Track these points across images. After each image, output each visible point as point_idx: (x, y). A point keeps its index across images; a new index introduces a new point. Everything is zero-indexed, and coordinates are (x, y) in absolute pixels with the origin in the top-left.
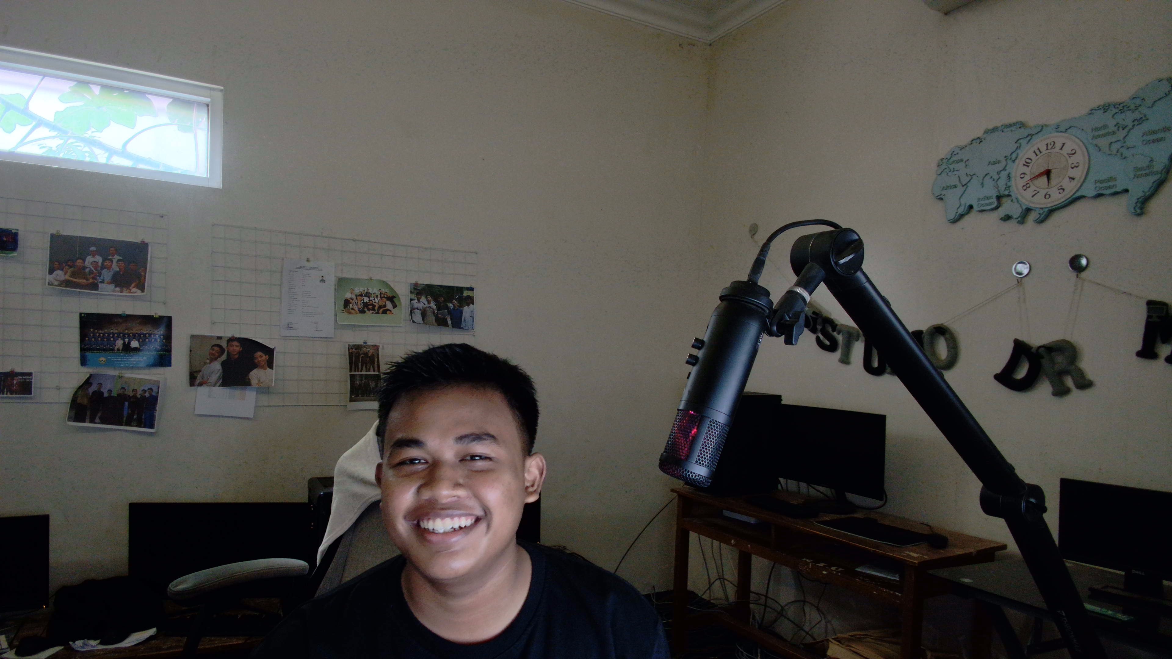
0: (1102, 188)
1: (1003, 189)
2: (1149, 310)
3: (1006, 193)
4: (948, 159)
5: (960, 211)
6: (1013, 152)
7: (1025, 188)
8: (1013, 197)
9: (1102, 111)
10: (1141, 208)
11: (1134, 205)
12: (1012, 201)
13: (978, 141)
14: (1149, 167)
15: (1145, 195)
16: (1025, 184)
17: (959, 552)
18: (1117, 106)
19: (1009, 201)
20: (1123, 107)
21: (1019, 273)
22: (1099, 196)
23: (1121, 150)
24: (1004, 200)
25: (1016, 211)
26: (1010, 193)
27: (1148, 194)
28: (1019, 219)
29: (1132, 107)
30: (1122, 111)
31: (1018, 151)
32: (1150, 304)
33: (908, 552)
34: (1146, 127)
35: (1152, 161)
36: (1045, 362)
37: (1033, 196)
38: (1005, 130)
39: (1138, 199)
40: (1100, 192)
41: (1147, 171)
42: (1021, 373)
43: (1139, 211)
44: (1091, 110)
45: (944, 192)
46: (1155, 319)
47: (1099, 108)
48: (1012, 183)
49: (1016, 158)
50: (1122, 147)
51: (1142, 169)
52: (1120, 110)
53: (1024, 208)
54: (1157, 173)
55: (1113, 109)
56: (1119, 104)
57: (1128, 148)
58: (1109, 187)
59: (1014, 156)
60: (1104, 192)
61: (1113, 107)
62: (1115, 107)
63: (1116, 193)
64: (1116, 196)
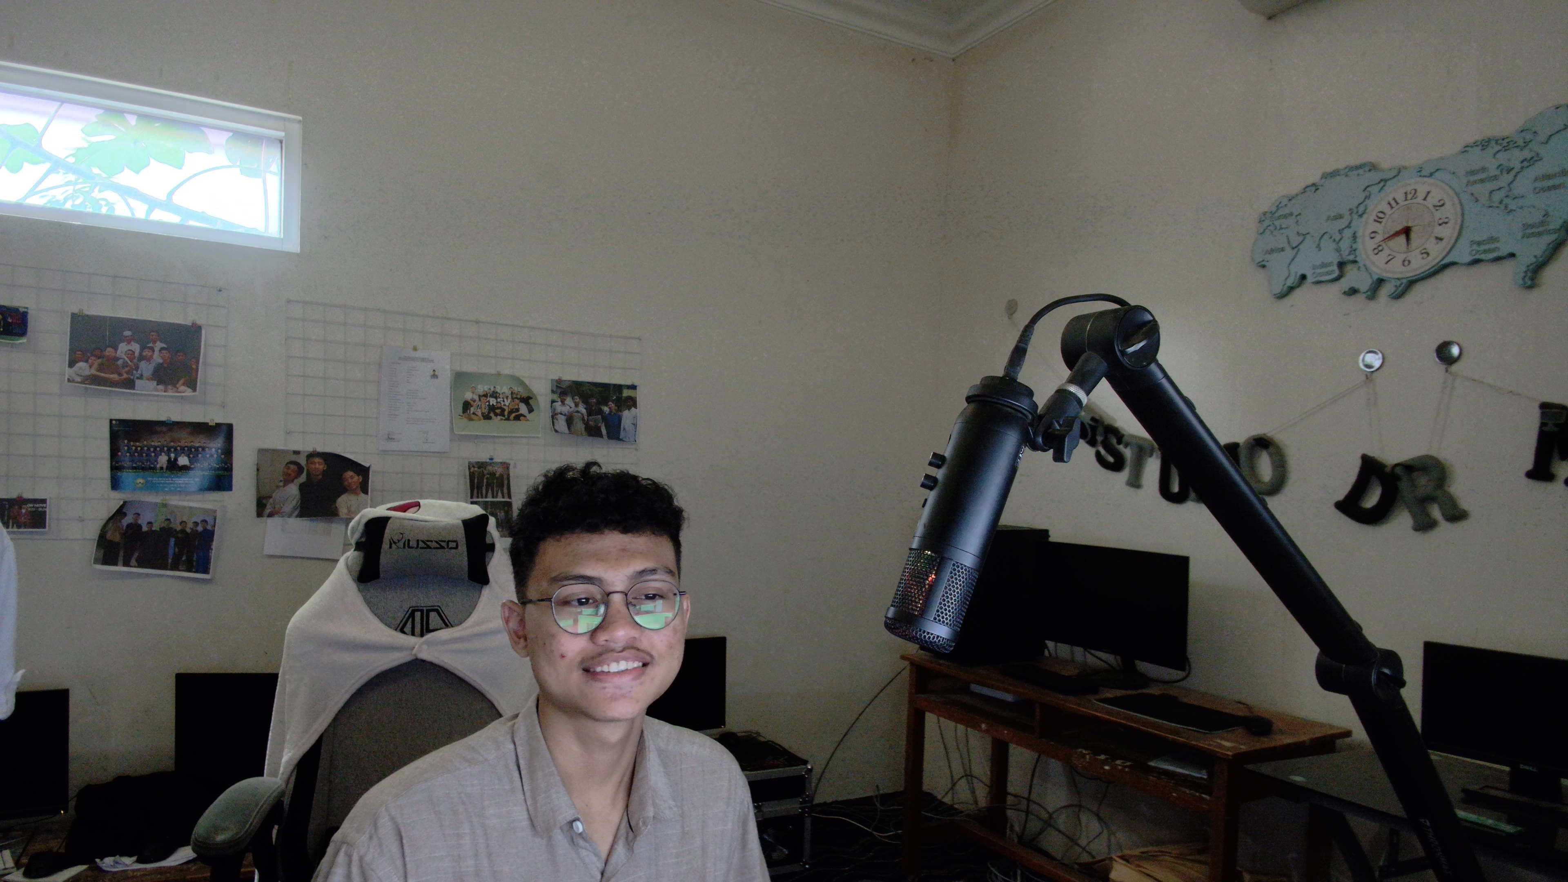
0: (1481, 252)
1: (1347, 252)
2: (1543, 416)
3: (1351, 258)
4: (1273, 212)
5: (1289, 283)
6: (1360, 204)
7: (1376, 251)
8: (1361, 264)
9: (1480, 147)
10: (1533, 279)
11: (1522, 275)
12: (1359, 269)
13: (1314, 188)
14: (1542, 223)
15: (1538, 260)
16: (1376, 246)
17: (1288, 740)
18: (1500, 142)
19: (1355, 271)
20: (1508, 143)
21: (1368, 366)
22: (1475, 262)
23: (1506, 201)
24: (1349, 267)
25: (1364, 284)
26: (1357, 259)
27: (1541, 259)
28: (1369, 293)
29: (1521, 143)
30: (1506, 149)
31: (1367, 202)
32: (1544, 406)
33: (1219, 741)
34: (1538, 169)
35: (1546, 215)
36: (1404, 486)
37: (1387, 263)
38: (1350, 173)
39: (1528, 266)
40: (1477, 257)
41: (1541, 229)
42: (1372, 500)
43: (1529, 283)
44: (1465, 147)
45: (1268, 257)
46: (1550, 428)
47: (1475, 144)
48: (1359, 245)
49: (1365, 210)
50: (1507, 196)
51: (1534, 226)
52: (1504, 147)
53: (1375, 277)
54: (1555, 231)
55: (1495, 145)
56: (1503, 139)
57: (1514, 199)
58: (1491, 251)
59: (1362, 208)
60: (1483, 257)
61: (1494, 142)
62: (1497, 143)
63: (1498, 259)
64: (1500, 262)
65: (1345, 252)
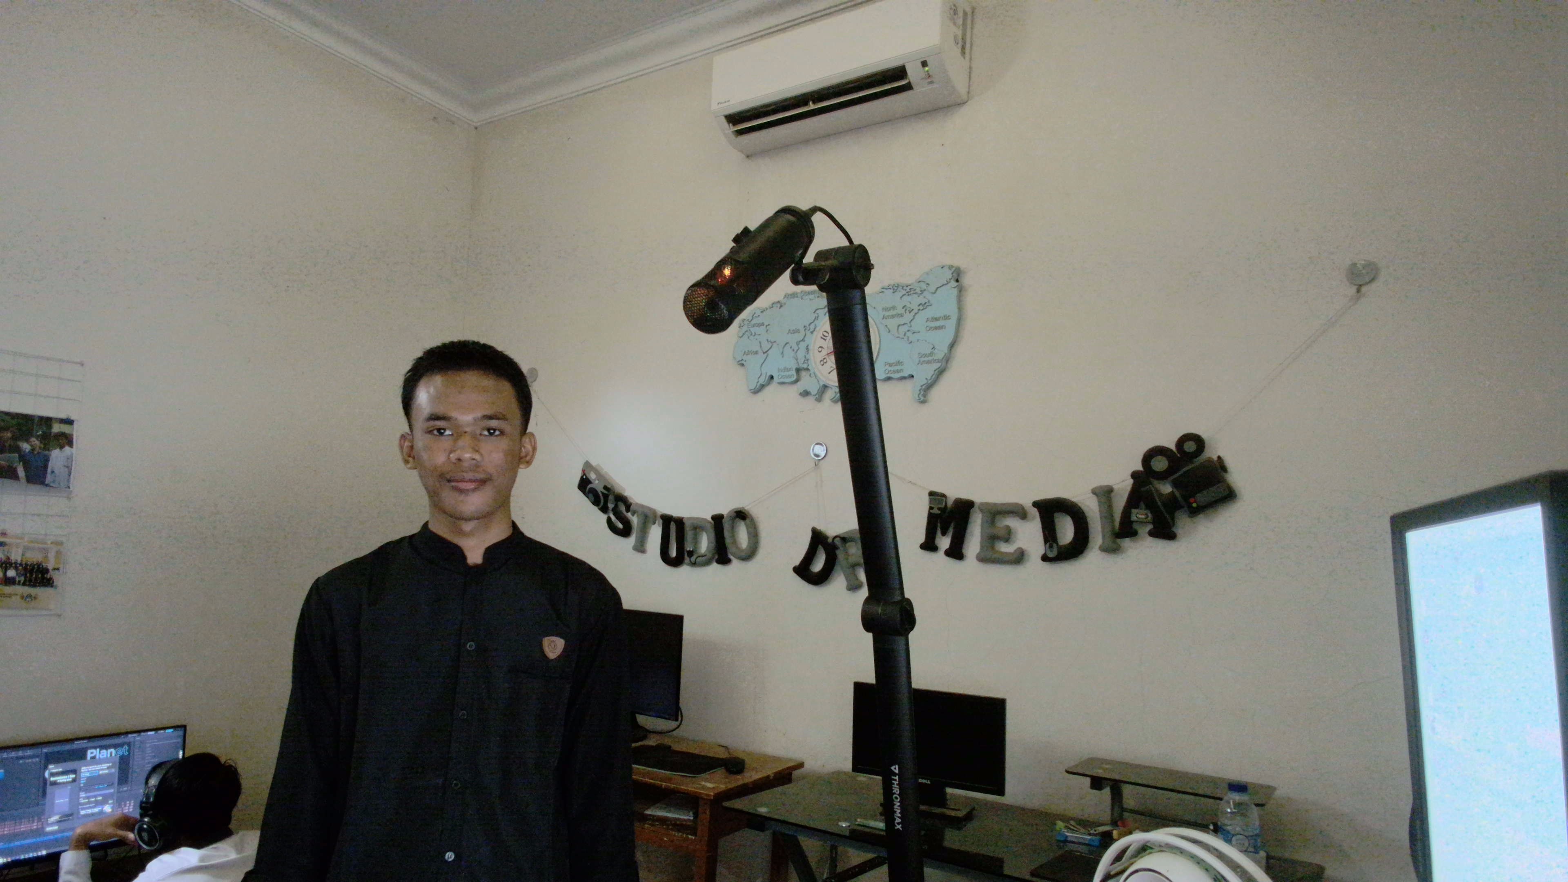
0: (891, 372)
2: (931, 501)
3: (805, 366)
4: (750, 320)
5: (762, 381)
6: (812, 323)
7: (822, 363)
8: (812, 372)
9: (892, 291)
10: (925, 396)
11: (918, 392)
12: (810, 376)
13: (779, 306)
14: (931, 354)
15: (928, 382)
16: (822, 359)
17: (756, 776)
18: (905, 288)
19: (807, 376)
20: (910, 289)
21: (817, 455)
22: (889, 379)
23: (909, 334)
24: (803, 373)
25: (814, 389)
26: (809, 367)
27: (929, 382)
28: (817, 396)
29: (918, 291)
30: (908, 294)
31: (816, 322)
32: (931, 494)
33: (703, 783)
34: (929, 313)
35: (934, 348)
36: (841, 553)
37: (830, 373)
38: (805, 297)
39: (922, 386)
40: (889, 375)
41: (930, 358)
42: (818, 566)
43: (922, 398)
44: (883, 289)
45: (745, 358)
46: (936, 511)
47: (890, 287)
48: (811, 356)
49: (815, 329)
50: (908, 331)
51: (925, 355)
52: (907, 292)
53: (822, 384)
54: (939, 361)
55: (902, 290)
56: (907, 286)
57: (914, 333)
58: (898, 371)
59: (812, 327)
60: (892, 375)
61: (901, 288)
62: (903, 288)
63: (903, 378)
64: (903, 381)
65: (801, 361)
